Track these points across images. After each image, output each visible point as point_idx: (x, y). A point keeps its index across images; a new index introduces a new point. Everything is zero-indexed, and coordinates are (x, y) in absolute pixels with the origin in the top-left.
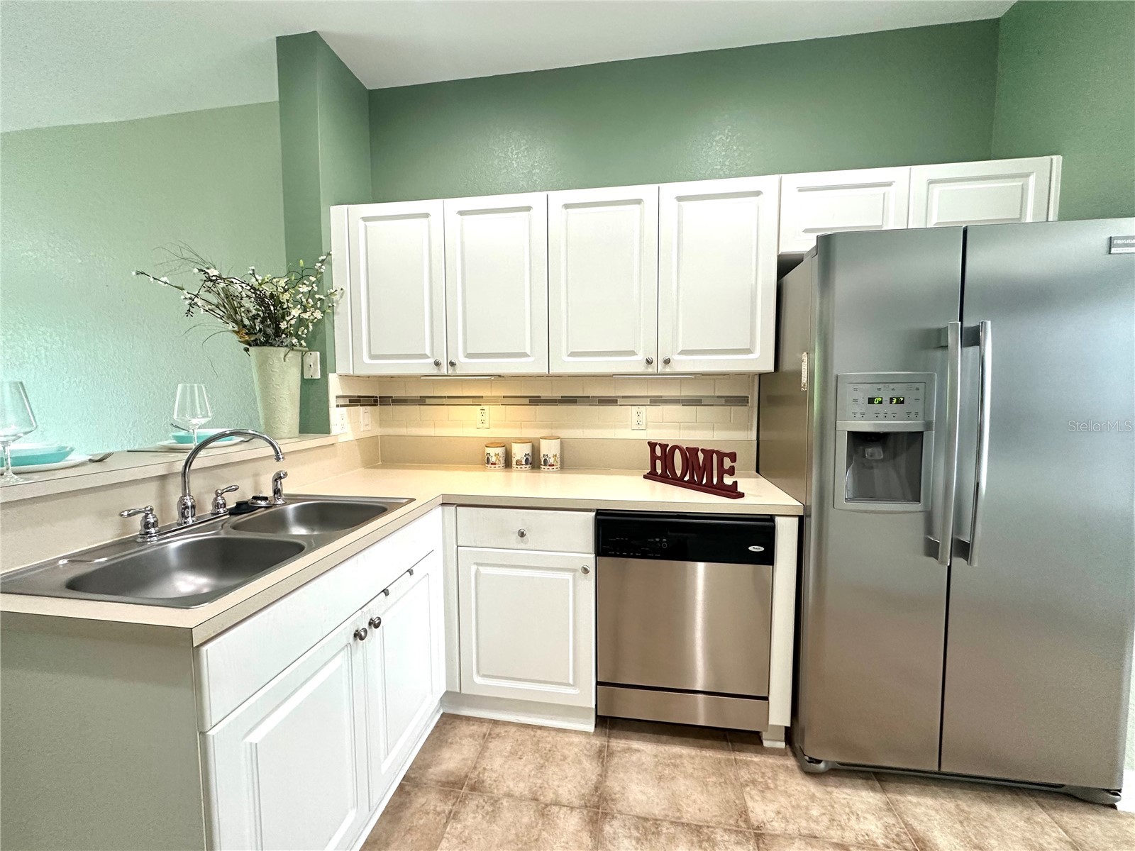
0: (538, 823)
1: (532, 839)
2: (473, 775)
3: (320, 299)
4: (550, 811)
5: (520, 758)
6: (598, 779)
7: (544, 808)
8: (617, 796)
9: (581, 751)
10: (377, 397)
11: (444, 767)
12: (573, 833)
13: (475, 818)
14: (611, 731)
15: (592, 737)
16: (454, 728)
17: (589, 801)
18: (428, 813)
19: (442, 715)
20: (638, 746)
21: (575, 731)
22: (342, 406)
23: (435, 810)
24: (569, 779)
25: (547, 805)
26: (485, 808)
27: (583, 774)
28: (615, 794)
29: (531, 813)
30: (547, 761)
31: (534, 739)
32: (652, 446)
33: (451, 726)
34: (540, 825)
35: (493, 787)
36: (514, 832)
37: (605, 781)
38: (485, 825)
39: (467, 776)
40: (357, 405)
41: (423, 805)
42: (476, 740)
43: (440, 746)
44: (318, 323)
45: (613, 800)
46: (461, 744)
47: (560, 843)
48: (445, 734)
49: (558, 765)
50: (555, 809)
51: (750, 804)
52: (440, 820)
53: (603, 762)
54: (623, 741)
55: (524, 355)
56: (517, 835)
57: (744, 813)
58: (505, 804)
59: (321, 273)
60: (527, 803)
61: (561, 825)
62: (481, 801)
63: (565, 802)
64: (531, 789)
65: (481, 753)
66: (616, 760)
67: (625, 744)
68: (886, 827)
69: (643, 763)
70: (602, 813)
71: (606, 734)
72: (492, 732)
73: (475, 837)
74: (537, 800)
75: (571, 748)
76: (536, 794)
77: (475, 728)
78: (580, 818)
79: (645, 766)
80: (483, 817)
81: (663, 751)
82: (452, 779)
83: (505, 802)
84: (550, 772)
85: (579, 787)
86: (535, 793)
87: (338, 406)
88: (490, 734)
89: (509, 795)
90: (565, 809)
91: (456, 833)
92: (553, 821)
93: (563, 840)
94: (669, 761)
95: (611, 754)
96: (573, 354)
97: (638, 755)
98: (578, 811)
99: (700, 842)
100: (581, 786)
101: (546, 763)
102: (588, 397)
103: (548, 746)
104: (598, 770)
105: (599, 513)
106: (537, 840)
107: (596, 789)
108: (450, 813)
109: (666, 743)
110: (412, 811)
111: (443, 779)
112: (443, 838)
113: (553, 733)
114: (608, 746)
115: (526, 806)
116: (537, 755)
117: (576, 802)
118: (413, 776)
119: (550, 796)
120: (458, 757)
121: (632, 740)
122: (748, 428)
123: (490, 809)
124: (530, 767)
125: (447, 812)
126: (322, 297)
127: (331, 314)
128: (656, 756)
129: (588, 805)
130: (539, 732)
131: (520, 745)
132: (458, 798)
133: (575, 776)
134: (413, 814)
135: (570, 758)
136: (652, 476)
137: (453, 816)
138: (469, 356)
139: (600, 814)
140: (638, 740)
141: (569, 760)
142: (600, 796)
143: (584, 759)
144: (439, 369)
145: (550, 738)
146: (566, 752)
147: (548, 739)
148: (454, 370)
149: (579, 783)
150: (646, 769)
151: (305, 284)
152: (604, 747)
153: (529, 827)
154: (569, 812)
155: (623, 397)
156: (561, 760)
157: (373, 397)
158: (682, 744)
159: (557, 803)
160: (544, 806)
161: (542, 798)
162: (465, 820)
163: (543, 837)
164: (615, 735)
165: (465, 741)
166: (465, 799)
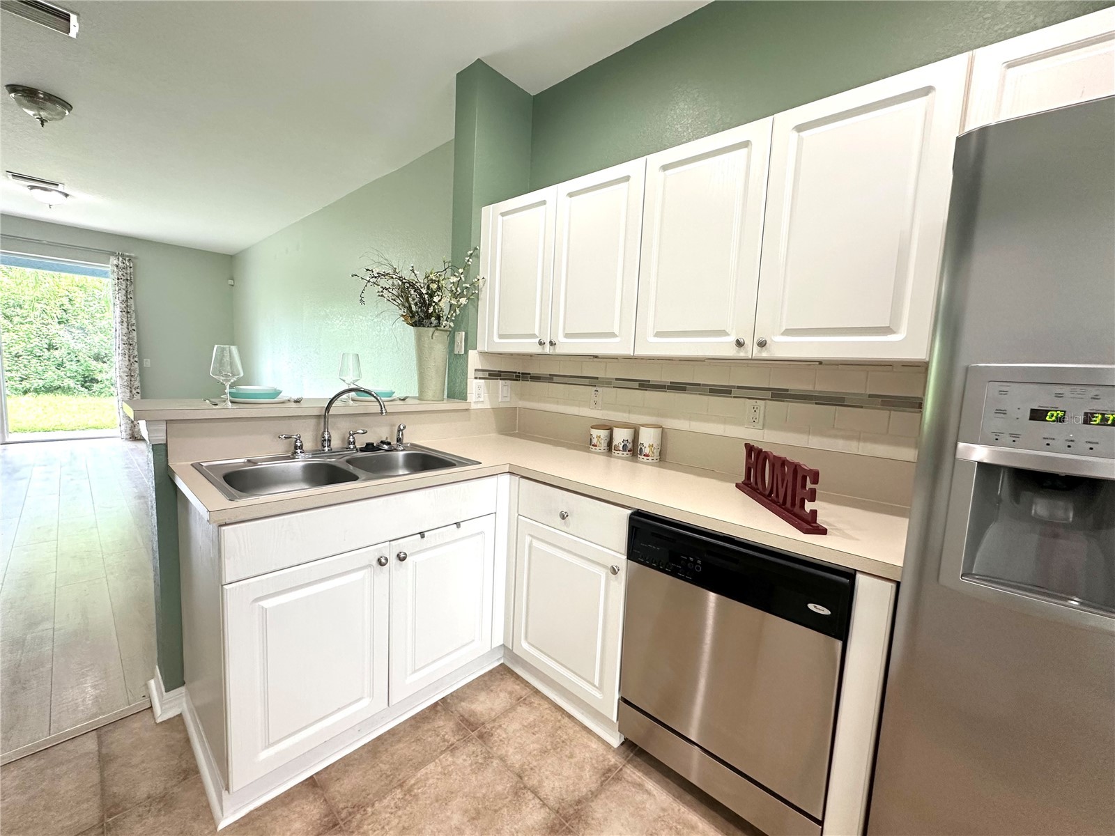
0: (507, 798)
1: (492, 808)
2: (489, 726)
3: (467, 288)
4: (524, 794)
5: (534, 734)
6: (587, 794)
7: (522, 787)
8: (593, 822)
9: (591, 758)
10: (519, 373)
11: (473, 707)
12: (528, 827)
13: (465, 760)
14: (635, 757)
15: (611, 752)
16: (502, 679)
17: (564, 809)
18: (438, 736)
19: (501, 665)
20: (652, 789)
21: (599, 737)
22: (480, 378)
23: (444, 736)
24: (560, 777)
25: (525, 787)
26: (479, 757)
27: (576, 781)
28: (593, 819)
29: (508, 785)
30: (554, 749)
31: (558, 723)
33: (501, 677)
34: (507, 800)
35: (496, 744)
36: (484, 791)
37: (593, 801)
38: (468, 771)
39: (483, 724)
40: (498, 379)
41: (439, 727)
42: (511, 699)
43: (482, 689)
44: (464, 308)
45: (586, 823)
46: (498, 695)
47: (511, 828)
48: (491, 681)
49: (560, 759)
50: (530, 795)
52: (441, 746)
53: (604, 781)
54: (640, 774)
55: (613, 335)
56: (484, 796)
58: (495, 764)
59: (469, 265)
60: (511, 775)
61: (524, 813)
62: (479, 750)
63: (542, 795)
64: (522, 765)
65: (506, 712)
66: (617, 787)
67: (640, 778)
69: (644, 809)
70: (567, 828)
71: (627, 757)
72: (528, 699)
73: (454, 776)
74: (521, 778)
75: (584, 751)
76: (523, 772)
77: (517, 688)
78: (544, 818)
79: (643, 813)
80: (471, 765)
81: (676, 810)
82: (472, 719)
83: (496, 762)
84: (549, 761)
85: (564, 792)
86: (523, 770)
87: (476, 378)
88: (525, 699)
89: (502, 759)
90: (537, 801)
91: (445, 763)
92: (520, 804)
93: (516, 826)
94: (674, 824)
95: (618, 779)
96: (658, 334)
97: (645, 796)
98: (548, 810)
100: (567, 791)
101: (552, 751)
102: (699, 385)
103: (565, 737)
104: (594, 787)
106: (496, 811)
107: (579, 802)
108: (451, 745)
109: (686, 803)
110: (429, 726)
111: (466, 716)
112: (434, 761)
113: (577, 728)
114: (621, 770)
115: (509, 777)
116: (549, 739)
117: (552, 801)
118: (449, 701)
119: (534, 782)
120: (489, 704)
121: (651, 778)
123: (480, 761)
124: (536, 746)
125: (450, 743)
126: (468, 286)
127: (476, 300)
128: (664, 810)
129: (561, 812)
130: (566, 720)
131: (542, 722)
132: (465, 737)
133: (568, 778)
134: (428, 730)
135: (576, 760)
137: (452, 749)
138: (567, 336)
139: (564, 828)
140: (658, 782)
141: (573, 760)
142: (577, 811)
143: (587, 767)
144: (543, 349)
145: (572, 729)
146: (577, 751)
147: (569, 730)
148: (554, 349)
149: (568, 786)
150: (642, 817)
151: (455, 275)
152: (616, 768)
153: (499, 796)
154: (538, 806)
155: (739, 387)
156: (566, 756)
157: (516, 373)
158: (704, 816)
159: (535, 793)
160: (522, 786)
161: (526, 779)
162: (458, 758)
163: (502, 812)
164: (636, 763)
165: (502, 695)
166: (469, 741)
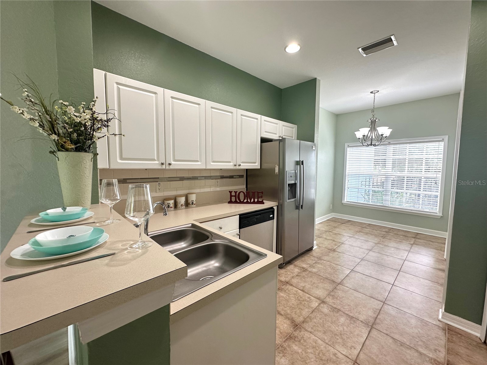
32: (231, 192)
51: (280, 279)
57: (281, 281)
68: (298, 269)
99: (282, 290)
105: (240, 215)
122: (244, 185)
136: (230, 202)
